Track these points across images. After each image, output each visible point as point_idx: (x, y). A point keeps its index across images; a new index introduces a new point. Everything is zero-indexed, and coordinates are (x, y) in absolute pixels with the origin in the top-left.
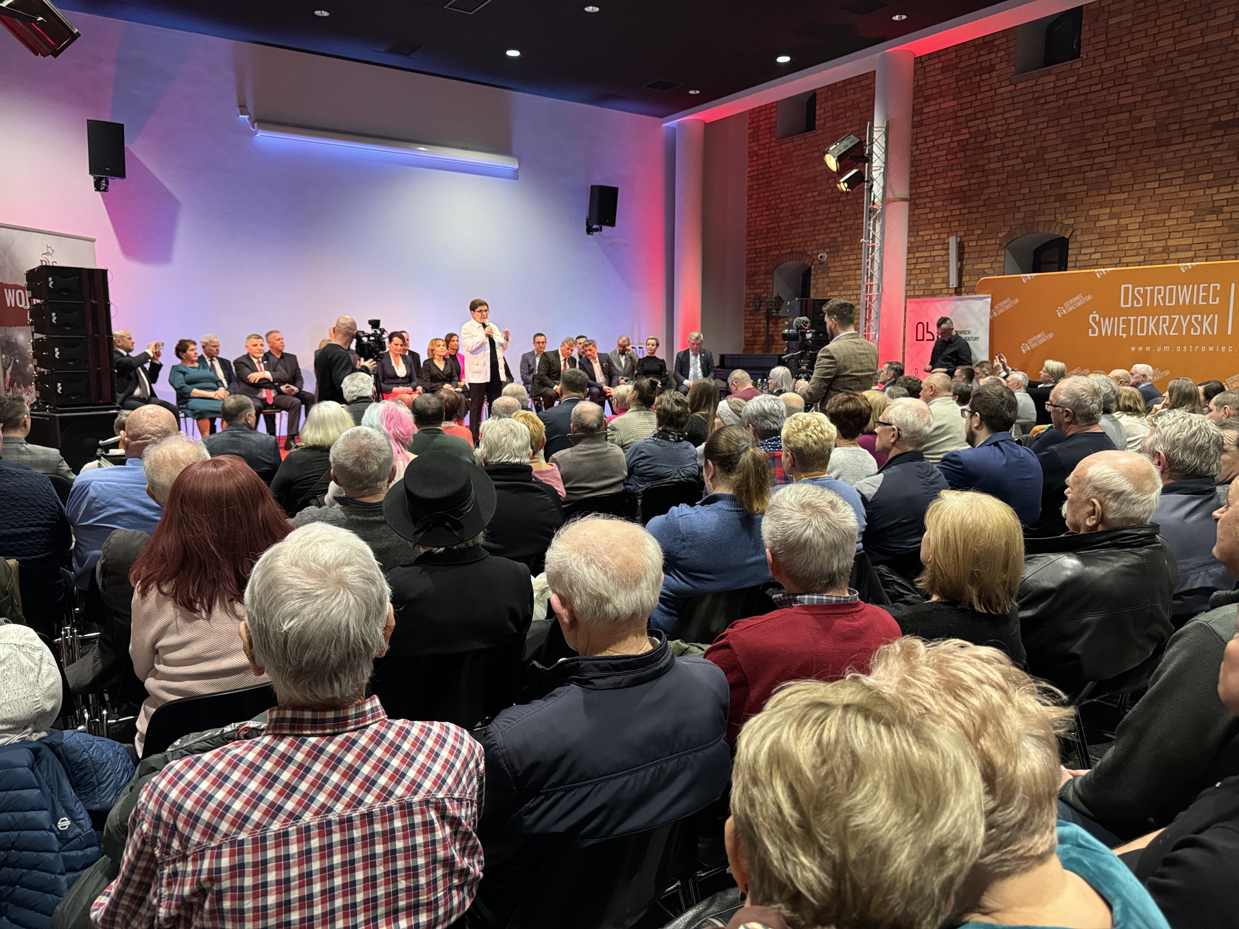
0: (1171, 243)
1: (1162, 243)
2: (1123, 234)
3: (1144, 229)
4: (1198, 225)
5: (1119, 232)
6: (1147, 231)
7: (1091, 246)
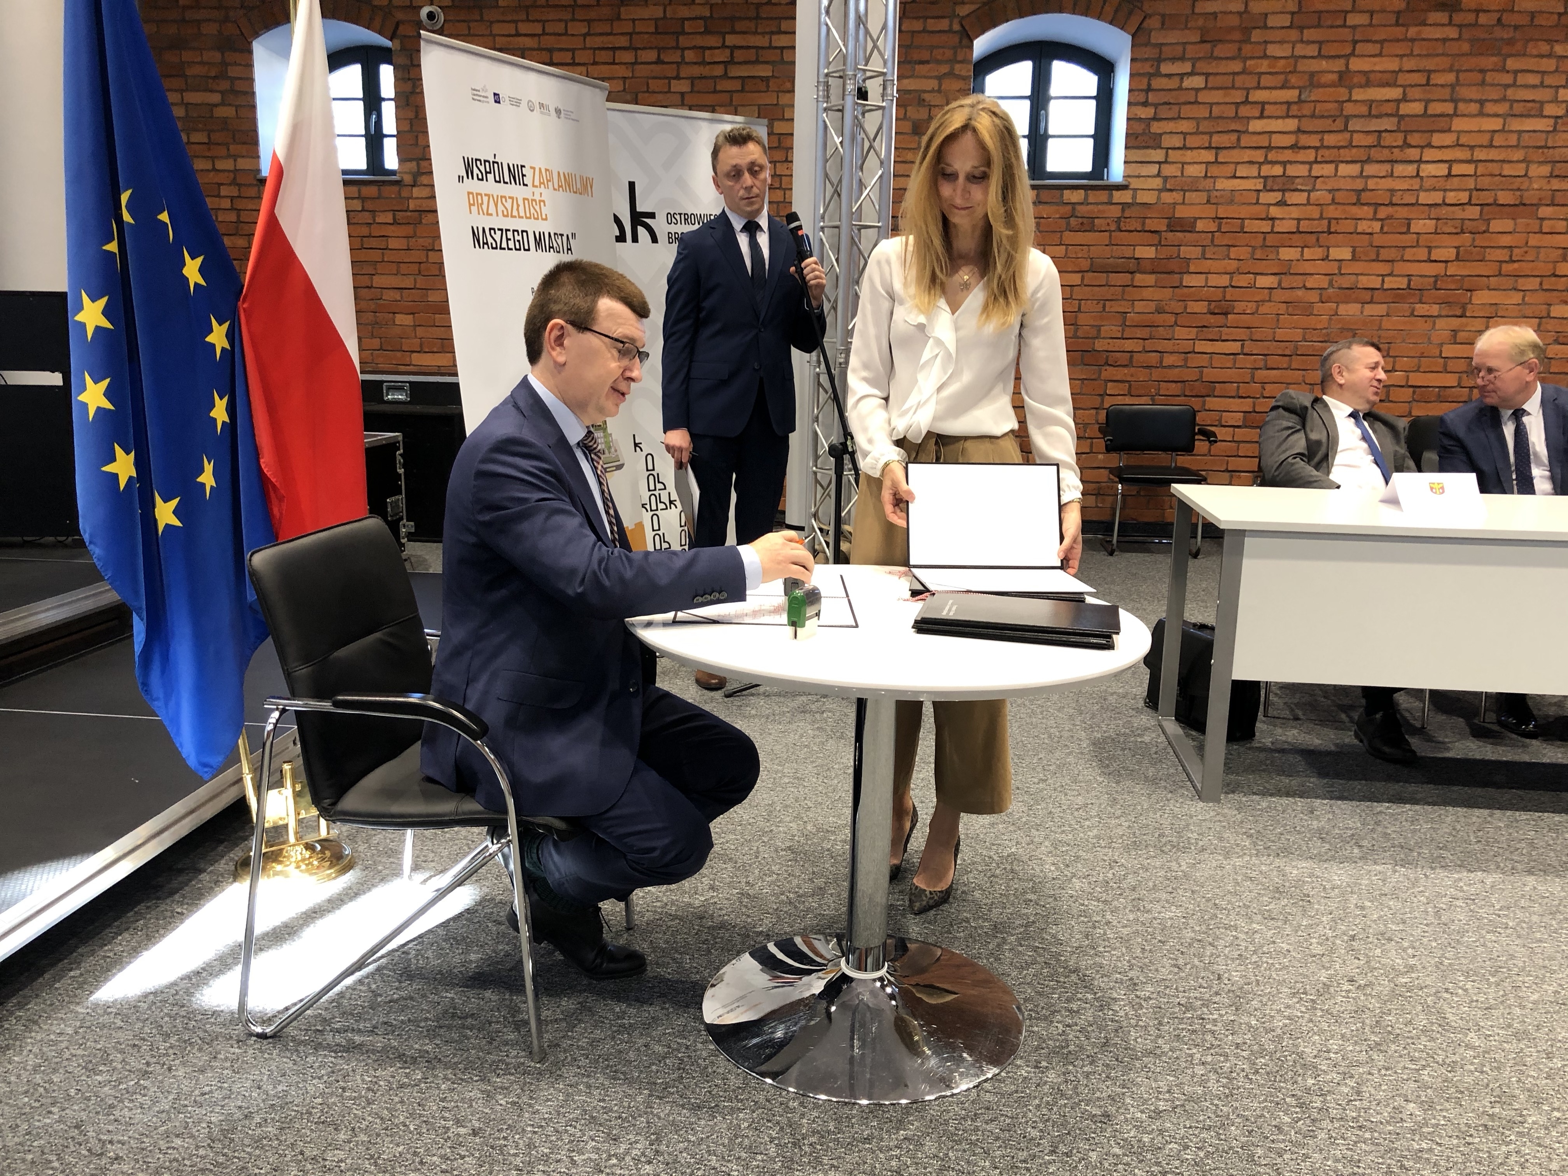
0: (1356, 64)
1: (1338, 65)
2: (1256, 36)
3: (1301, 28)
4: (1412, 32)
5: (1246, 31)
6: (1308, 34)
7: (1182, 59)
